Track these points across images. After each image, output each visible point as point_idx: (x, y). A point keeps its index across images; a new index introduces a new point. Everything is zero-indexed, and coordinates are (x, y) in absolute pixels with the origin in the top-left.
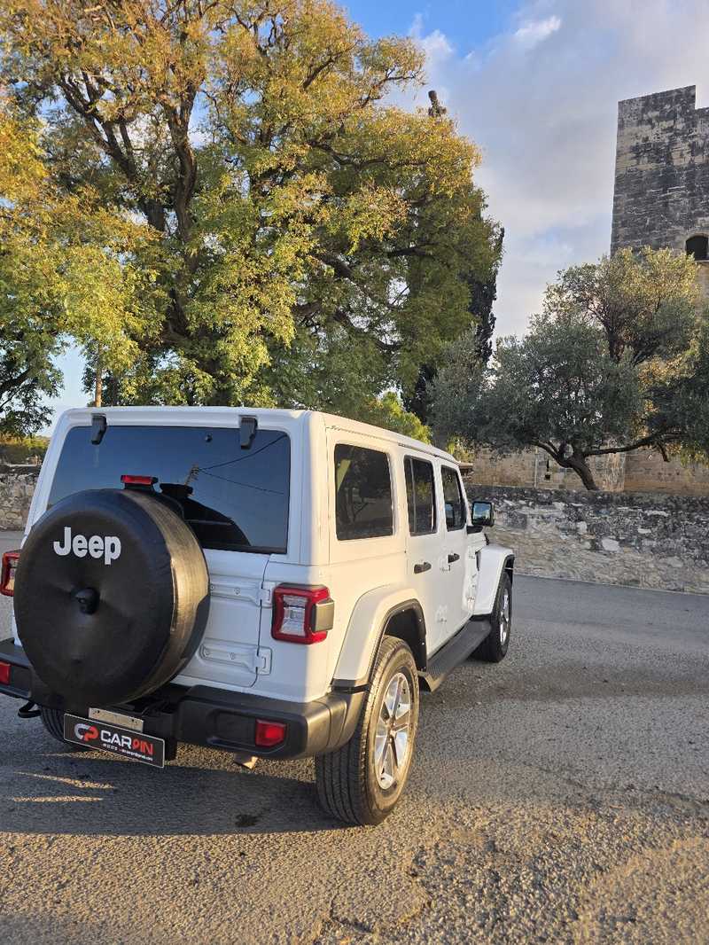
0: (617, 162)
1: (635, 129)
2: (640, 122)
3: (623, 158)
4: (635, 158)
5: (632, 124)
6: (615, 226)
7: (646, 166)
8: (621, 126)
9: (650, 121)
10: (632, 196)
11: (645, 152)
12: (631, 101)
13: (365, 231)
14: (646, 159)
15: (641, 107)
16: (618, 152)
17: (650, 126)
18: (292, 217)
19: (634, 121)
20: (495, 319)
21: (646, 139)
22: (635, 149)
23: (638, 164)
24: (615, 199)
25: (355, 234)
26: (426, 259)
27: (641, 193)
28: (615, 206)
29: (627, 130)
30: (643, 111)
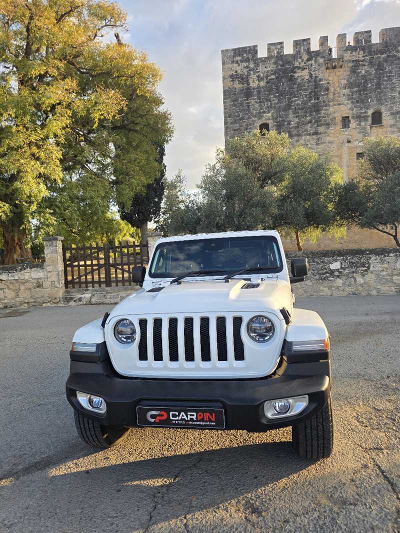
0: (223, 83)
1: (230, 66)
2: (233, 62)
3: (226, 80)
4: (231, 81)
5: (229, 63)
6: (225, 117)
7: (238, 86)
8: (224, 64)
9: (237, 62)
10: (232, 101)
11: (237, 78)
12: (227, 50)
13: (102, 115)
14: (237, 82)
15: (232, 54)
16: (223, 77)
17: (237, 64)
18: (59, 104)
19: (230, 61)
20: (166, 166)
21: (236, 72)
22: (232, 76)
23: (233, 84)
24: (224, 102)
25: (96, 116)
26: (131, 132)
27: (237, 100)
28: (225, 107)
29: (227, 66)
30: (234, 56)
